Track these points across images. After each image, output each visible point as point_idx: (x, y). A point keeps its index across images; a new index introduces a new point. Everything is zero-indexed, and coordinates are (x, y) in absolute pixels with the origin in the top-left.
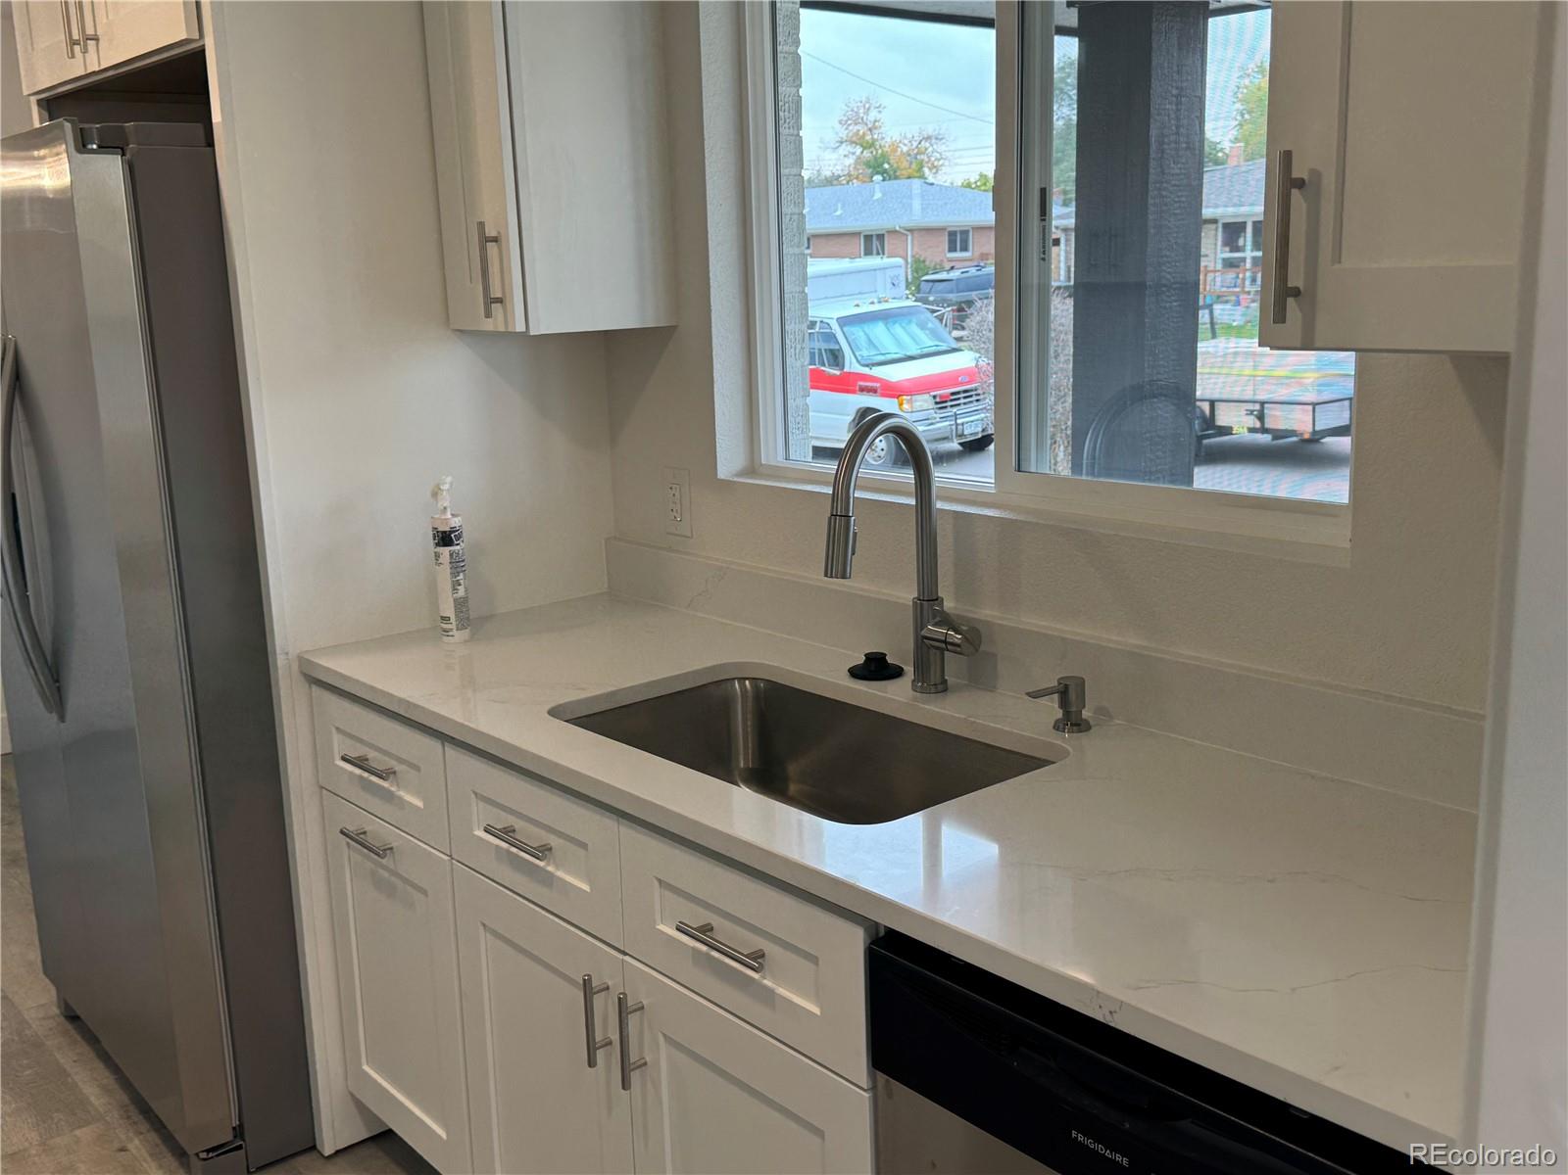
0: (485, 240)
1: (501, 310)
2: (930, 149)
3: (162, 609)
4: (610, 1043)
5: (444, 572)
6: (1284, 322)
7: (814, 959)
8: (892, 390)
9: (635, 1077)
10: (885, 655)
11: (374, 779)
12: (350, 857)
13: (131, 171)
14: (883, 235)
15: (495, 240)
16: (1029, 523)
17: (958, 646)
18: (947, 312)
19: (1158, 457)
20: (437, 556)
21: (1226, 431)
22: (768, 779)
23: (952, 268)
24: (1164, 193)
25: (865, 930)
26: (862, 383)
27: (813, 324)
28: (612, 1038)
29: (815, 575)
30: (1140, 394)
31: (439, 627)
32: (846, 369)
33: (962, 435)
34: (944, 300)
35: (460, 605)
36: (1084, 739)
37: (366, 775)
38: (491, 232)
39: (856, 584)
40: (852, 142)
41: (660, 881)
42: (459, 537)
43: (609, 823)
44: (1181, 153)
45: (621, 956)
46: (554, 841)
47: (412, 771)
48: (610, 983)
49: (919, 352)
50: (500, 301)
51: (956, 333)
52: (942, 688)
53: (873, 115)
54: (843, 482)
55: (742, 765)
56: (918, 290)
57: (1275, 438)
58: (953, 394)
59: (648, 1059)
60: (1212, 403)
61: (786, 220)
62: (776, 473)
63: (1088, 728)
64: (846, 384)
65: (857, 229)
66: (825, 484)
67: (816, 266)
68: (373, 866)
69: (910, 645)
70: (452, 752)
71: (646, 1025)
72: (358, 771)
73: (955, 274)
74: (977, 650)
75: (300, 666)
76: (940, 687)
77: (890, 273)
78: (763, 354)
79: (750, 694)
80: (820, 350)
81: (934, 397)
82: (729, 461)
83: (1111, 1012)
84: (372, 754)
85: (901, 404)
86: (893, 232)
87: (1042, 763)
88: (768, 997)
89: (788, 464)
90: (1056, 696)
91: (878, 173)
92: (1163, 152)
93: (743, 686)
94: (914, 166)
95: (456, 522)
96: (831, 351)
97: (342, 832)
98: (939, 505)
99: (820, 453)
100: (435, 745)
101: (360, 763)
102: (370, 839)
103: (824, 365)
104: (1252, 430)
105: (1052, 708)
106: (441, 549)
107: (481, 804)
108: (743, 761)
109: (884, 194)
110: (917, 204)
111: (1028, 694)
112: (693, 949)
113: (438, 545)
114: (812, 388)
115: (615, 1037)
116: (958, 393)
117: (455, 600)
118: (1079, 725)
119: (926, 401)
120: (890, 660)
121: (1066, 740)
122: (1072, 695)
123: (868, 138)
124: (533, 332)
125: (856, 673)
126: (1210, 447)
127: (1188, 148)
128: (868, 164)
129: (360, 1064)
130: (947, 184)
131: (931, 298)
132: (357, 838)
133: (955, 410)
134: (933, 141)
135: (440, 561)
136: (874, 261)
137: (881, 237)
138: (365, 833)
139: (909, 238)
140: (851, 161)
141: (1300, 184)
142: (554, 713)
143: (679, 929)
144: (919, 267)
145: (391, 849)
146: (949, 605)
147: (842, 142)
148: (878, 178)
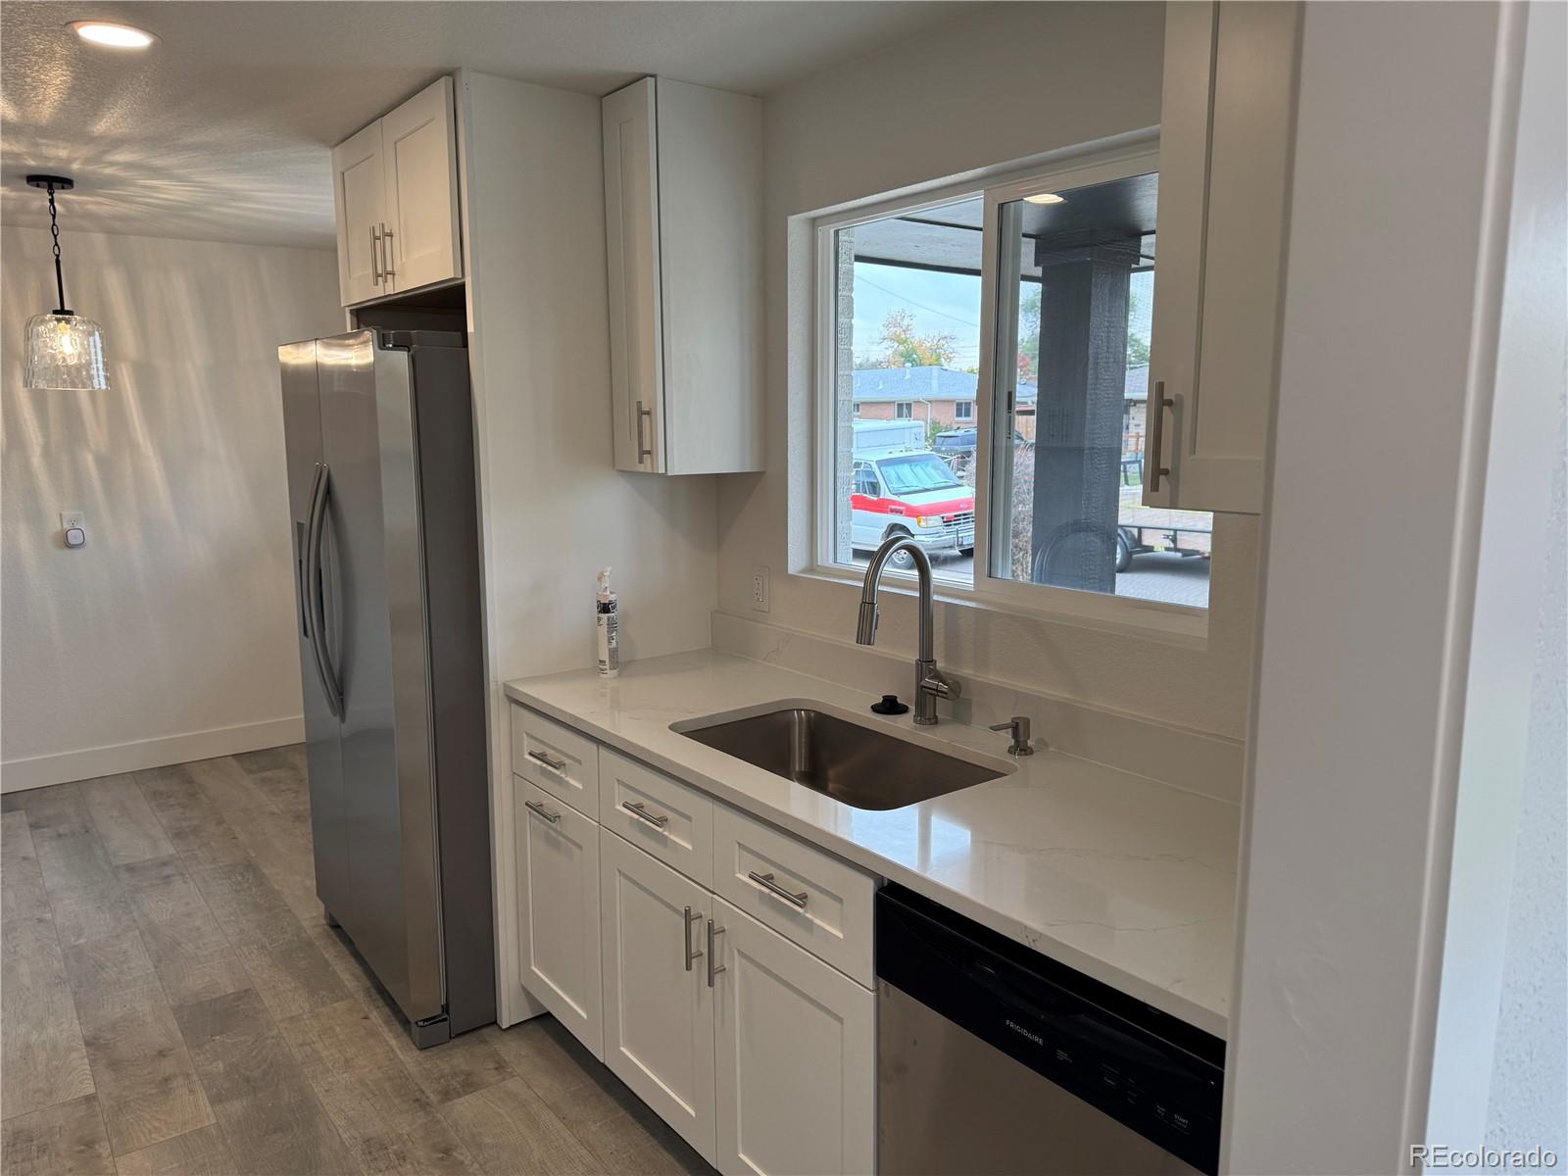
0: (641, 413)
1: (649, 460)
2: (946, 346)
3: (416, 648)
4: (701, 954)
5: (603, 630)
6: (1157, 490)
7: (840, 900)
8: (913, 512)
9: (718, 979)
10: (896, 697)
11: (550, 768)
12: (530, 821)
13: (413, 361)
14: (911, 404)
15: (648, 413)
16: (995, 612)
17: (946, 693)
18: (954, 459)
19: (1090, 569)
20: (599, 619)
21: (1150, 549)
22: (814, 779)
23: (958, 428)
24: (1098, 392)
25: (875, 882)
26: (892, 507)
27: (858, 465)
28: (703, 951)
29: (851, 641)
30: (1078, 527)
31: (598, 668)
32: (881, 497)
33: (962, 545)
34: (952, 451)
35: (613, 653)
36: (1030, 761)
37: (545, 765)
38: (645, 408)
39: (878, 648)
40: (891, 339)
41: (739, 844)
42: (614, 608)
43: (708, 804)
44: (1110, 365)
45: (711, 895)
46: (670, 815)
47: (576, 764)
48: (703, 913)
49: (933, 486)
50: (649, 452)
51: (960, 473)
52: (934, 721)
53: (906, 322)
54: (872, 577)
55: (797, 769)
56: (934, 442)
57: (1184, 555)
58: (956, 516)
59: (726, 966)
60: (1140, 529)
61: (840, 405)
62: (827, 571)
63: (1032, 753)
64: (881, 506)
65: (893, 400)
66: (860, 580)
67: (860, 425)
68: (545, 828)
69: (913, 692)
70: (604, 753)
71: (726, 942)
72: (539, 763)
73: (960, 433)
74: (958, 696)
75: (505, 690)
76: (933, 721)
77: (914, 430)
78: (822, 484)
79: (804, 720)
80: (863, 482)
81: (943, 518)
82: (796, 562)
83: (1034, 941)
84: (549, 752)
85: (919, 522)
86: (918, 402)
87: (999, 775)
88: (809, 926)
89: (836, 566)
90: (1010, 730)
91: (909, 361)
92: (1097, 363)
93: (800, 715)
94: (933, 357)
95: (612, 597)
96: (871, 483)
97: (527, 804)
98: (935, 597)
99: (859, 554)
100: (593, 747)
101: (541, 757)
102: (545, 810)
103: (866, 493)
104: (1167, 549)
105: (1007, 738)
106: (601, 615)
107: (622, 788)
108: (798, 766)
109: (913, 375)
110: (935, 383)
111: (991, 728)
112: (760, 891)
113: (600, 612)
114: (855, 508)
115: (705, 951)
116: (960, 515)
117: (610, 650)
118: (1025, 750)
119: (936, 520)
120: (899, 701)
121: (1015, 760)
122: (1021, 730)
123: (903, 336)
124: (669, 474)
125: (876, 709)
126: (1138, 560)
127: (1115, 362)
128: (902, 355)
129: (530, 965)
130: (957, 370)
131: (943, 449)
132: (537, 809)
133: (957, 527)
134: (948, 340)
135: (601, 622)
136: (903, 422)
137: (909, 405)
138: (541, 805)
139: (929, 406)
140: (890, 352)
141: (1170, 403)
142: (672, 728)
143: (750, 877)
144: (936, 426)
145: (559, 817)
146: (940, 665)
147: (884, 339)
148: (909, 365)
